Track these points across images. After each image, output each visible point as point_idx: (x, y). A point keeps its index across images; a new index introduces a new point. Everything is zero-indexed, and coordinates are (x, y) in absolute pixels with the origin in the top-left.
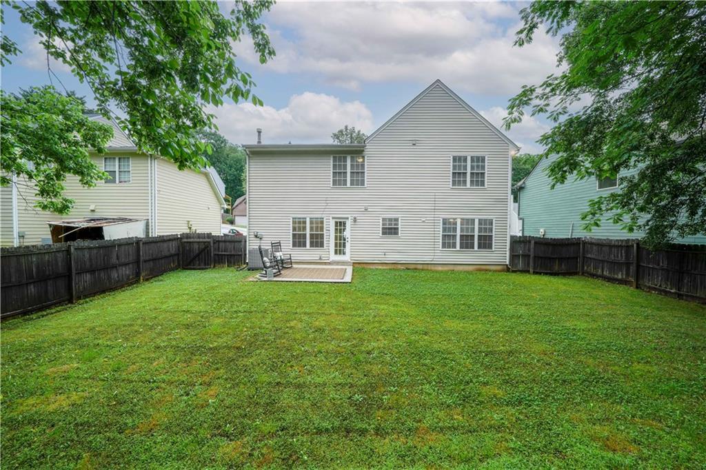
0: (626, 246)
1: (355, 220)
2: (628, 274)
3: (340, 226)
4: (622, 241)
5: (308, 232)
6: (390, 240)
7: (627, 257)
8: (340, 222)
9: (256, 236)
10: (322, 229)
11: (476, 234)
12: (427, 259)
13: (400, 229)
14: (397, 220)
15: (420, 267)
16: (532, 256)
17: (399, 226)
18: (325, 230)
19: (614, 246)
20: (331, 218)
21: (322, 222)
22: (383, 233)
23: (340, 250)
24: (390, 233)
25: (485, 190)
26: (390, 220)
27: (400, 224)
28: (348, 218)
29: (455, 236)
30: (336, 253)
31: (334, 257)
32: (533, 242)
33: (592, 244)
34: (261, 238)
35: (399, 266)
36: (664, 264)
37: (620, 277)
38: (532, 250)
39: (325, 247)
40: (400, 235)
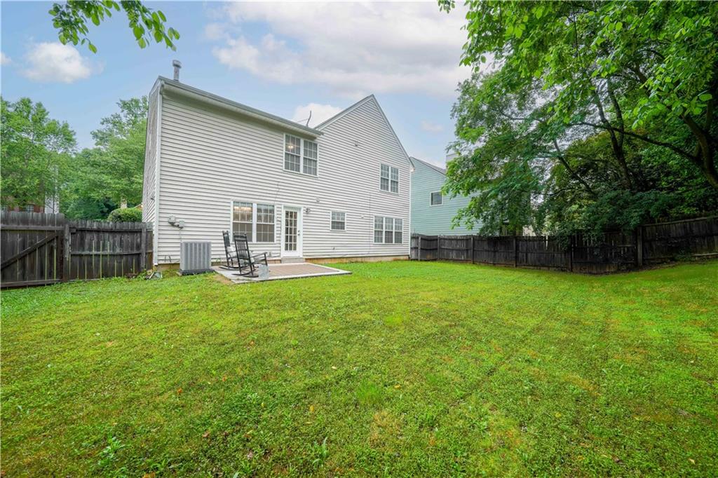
0: (466, 239)
1: (307, 211)
2: (467, 257)
3: (291, 215)
4: (464, 236)
5: (255, 222)
6: (338, 234)
7: (467, 246)
8: (291, 213)
9: (172, 224)
10: (272, 219)
11: (394, 231)
12: (365, 252)
13: (346, 224)
14: (343, 214)
15: (359, 260)
16: (419, 248)
17: (346, 221)
18: (275, 220)
19: (459, 240)
20: (282, 207)
21: (272, 211)
22: (333, 227)
23: (291, 245)
24: (338, 228)
25: (398, 195)
26: (338, 214)
27: (346, 219)
28: (300, 209)
29: (382, 232)
30: (286, 249)
31: (285, 254)
32: (420, 238)
33: (445, 239)
34: (182, 228)
35: (345, 260)
36: (486, 247)
37: (463, 258)
38: (419, 245)
39: (275, 242)
40: (346, 229)
